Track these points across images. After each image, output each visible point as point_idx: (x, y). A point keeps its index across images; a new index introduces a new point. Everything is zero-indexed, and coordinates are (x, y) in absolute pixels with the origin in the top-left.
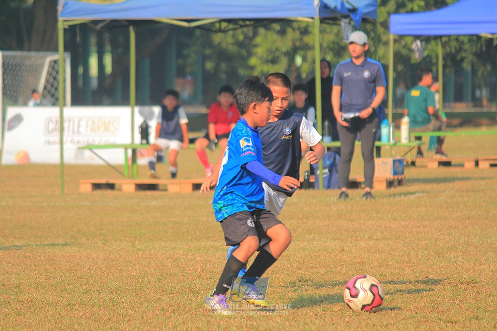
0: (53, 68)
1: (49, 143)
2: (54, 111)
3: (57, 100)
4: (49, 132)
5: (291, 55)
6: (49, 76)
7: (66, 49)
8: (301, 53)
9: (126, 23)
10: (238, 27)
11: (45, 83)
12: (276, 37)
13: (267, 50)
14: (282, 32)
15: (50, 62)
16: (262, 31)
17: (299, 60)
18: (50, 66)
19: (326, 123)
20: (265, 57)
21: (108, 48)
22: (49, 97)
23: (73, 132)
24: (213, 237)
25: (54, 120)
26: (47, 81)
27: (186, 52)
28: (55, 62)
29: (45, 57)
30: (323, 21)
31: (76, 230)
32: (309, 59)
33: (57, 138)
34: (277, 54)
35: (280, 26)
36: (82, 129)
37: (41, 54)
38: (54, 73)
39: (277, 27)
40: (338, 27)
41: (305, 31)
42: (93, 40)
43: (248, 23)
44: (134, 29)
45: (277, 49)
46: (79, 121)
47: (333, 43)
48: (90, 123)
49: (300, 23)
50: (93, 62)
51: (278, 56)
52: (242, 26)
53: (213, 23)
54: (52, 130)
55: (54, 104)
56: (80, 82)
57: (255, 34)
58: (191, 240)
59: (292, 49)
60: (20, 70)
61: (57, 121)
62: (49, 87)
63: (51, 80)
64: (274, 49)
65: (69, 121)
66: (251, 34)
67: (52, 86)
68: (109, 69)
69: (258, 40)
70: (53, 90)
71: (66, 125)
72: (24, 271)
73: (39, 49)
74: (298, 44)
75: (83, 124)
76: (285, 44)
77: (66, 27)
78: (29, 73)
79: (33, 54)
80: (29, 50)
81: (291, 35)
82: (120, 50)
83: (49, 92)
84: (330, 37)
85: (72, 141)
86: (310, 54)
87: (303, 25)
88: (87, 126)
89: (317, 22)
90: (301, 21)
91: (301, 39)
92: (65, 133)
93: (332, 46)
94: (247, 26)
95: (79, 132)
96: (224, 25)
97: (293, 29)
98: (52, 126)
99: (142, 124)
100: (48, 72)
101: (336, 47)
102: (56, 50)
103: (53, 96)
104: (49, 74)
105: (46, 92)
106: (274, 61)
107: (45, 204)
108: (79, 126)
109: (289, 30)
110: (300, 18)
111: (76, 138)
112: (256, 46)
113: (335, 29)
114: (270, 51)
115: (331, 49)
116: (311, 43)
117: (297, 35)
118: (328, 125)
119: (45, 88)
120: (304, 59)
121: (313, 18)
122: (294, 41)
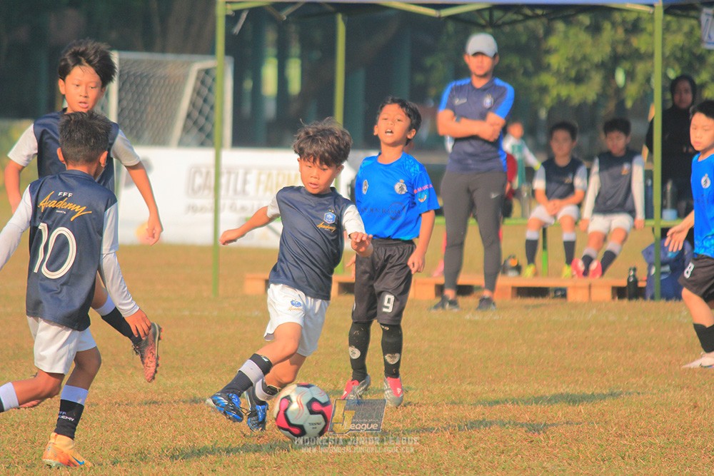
0: (203, 82)
1: (193, 209)
2: (205, 156)
3: (209, 136)
4: (193, 191)
5: (608, 67)
6: (195, 95)
7: (229, 51)
8: (627, 65)
9: (331, 8)
10: (520, 17)
11: (189, 107)
12: (584, 37)
13: (568, 59)
14: (595, 29)
15: (199, 72)
16: (560, 26)
17: (620, 77)
18: (197, 78)
19: (669, 186)
20: (563, 70)
21: (295, 49)
22: (195, 131)
23: (235, 191)
24: (470, 377)
25: (204, 170)
26: (193, 104)
27: (428, 61)
28: (207, 72)
29: (189, 64)
30: (668, 10)
31: (238, 359)
32: (640, 77)
33: (206, 200)
34: (585, 66)
35: (591, 18)
36: (250, 188)
37: (184, 58)
38: (205, 91)
39: (585, 19)
40: (694, 22)
41: (635, 27)
42: (270, 36)
43: (539, 12)
44: (343, 19)
45: (585, 58)
46: (246, 174)
47: (682, 49)
48: (263, 177)
49: (625, 14)
50: (270, 73)
51: (587, 71)
52: (527, 17)
53: (479, 11)
54: (200, 188)
55: (202, 144)
56: (247, 107)
57: (549, 31)
58: (434, 381)
59: (611, 57)
60: (147, 84)
61: (208, 173)
62: (196, 114)
63: (200, 102)
64: (579, 57)
65: (229, 173)
66: (541, 32)
67: (200, 112)
68: (295, 86)
69: (553, 41)
70: (202, 121)
71: (223, 180)
72: (151, 427)
73: (179, 50)
74: (620, 49)
75: (252, 178)
76: (599, 50)
77: (230, 13)
78: (163, 91)
79: (170, 57)
80: (163, 50)
81: (609, 33)
82: (316, 55)
83: (195, 123)
84: (679, 39)
85: (233, 208)
86: (641, 68)
87: (631, 17)
88: (259, 182)
89: (659, 13)
90: (628, 11)
91: (626, 43)
92: (223, 192)
93: (679, 54)
94: (536, 17)
95: (244, 192)
96: (497, 14)
97: (614, 24)
98: (199, 181)
99: (352, 181)
100: (194, 90)
101: (687, 56)
102: (211, 51)
103: (201, 129)
104: (197, 92)
105: (190, 123)
106: (579, 80)
107: (187, 313)
108: (245, 182)
109: (607, 26)
110: (629, 6)
111: (240, 202)
112: (548, 52)
113: (687, 24)
114: (573, 61)
115: (678, 60)
116: (643, 49)
117: (620, 34)
118: (671, 189)
119: (189, 116)
120: (630, 75)
121: (652, 6)
122: (614, 45)
